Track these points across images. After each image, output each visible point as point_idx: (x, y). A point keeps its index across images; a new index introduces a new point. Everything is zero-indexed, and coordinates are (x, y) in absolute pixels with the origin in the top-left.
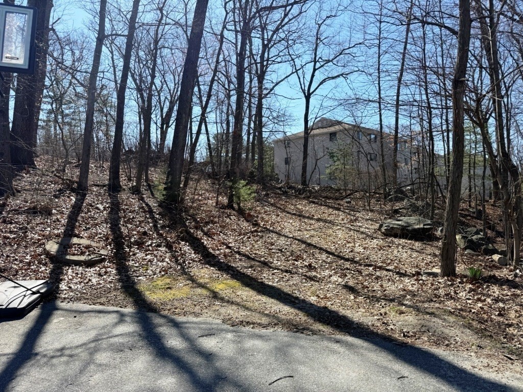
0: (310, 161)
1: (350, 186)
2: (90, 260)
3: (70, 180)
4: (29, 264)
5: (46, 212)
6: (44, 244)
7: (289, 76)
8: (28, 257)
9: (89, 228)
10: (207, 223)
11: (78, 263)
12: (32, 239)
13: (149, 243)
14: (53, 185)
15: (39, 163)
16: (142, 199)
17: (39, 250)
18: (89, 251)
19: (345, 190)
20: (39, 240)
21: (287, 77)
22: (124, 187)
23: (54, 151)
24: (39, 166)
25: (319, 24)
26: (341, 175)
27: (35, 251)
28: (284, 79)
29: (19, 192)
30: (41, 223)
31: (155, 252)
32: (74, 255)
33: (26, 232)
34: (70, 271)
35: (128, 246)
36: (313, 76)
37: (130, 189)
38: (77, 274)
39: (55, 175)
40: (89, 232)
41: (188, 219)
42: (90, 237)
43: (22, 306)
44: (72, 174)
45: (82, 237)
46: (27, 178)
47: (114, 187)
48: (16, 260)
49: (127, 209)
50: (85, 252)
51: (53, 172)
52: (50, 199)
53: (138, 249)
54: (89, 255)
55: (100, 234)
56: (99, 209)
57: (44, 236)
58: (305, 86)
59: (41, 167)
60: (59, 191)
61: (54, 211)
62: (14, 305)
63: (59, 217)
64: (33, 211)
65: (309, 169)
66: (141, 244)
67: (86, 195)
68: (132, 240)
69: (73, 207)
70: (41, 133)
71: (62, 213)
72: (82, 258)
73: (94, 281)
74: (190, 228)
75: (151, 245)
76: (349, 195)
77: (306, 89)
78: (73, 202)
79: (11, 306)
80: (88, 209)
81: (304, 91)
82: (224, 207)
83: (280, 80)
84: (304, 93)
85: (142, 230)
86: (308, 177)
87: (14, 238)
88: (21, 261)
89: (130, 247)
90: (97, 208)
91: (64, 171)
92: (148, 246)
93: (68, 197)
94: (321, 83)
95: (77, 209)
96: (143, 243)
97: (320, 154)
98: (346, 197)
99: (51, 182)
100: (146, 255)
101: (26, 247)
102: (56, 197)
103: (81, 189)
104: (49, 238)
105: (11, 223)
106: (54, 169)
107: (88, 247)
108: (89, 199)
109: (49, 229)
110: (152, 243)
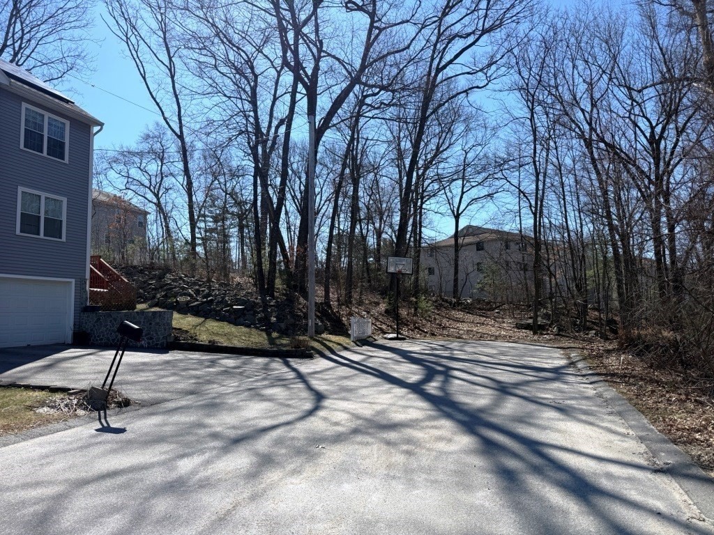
0: (461, 276)
1: (499, 299)
19: (495, 303)
26: (491, 290)
36: (461, 199)
65: (460, 283)
76: (499, 307)
77: (455, 210)
84: (454, 214)
86: (460, 289)
97: (470, 269)
98: (496, 308)
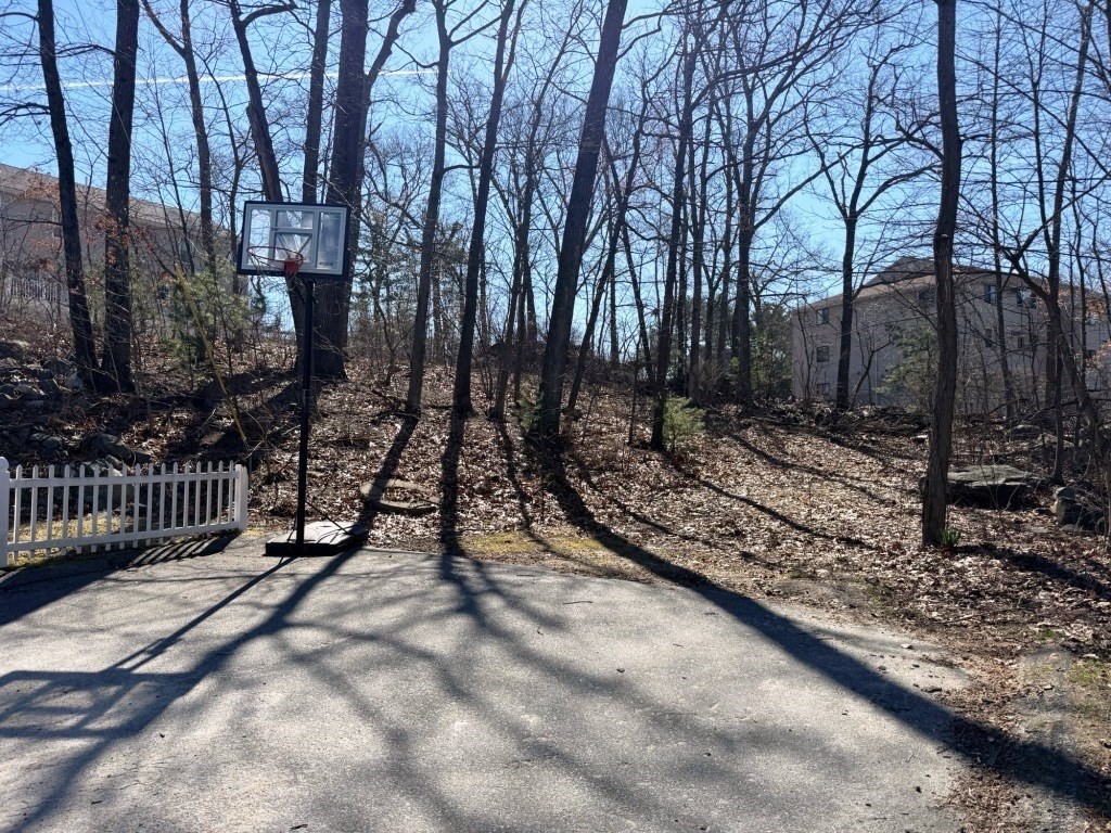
2: (415, 508)
3: (395, 399)
4: (340, 508)
5: (362, 444)
6: (358, 485)
7: (814, 177)
8: (339, 500)
9: (418, 469)
10: (601, 470)
11: (399, 511)
12: (342, 479)
13: (500, 492)
14: (371, 407)
15: (352, 372)
16: (503, 429)
17: (352, 493)
18: (416, 497)
20: (352, 481)
21: (809, 180)
22: (477, 410)
23: (374, 351)
24: (351, 376)
25: (874, 66)
27: (347, 494)
28: (803, 184)
29: (326, 416)
30: (355, 460)
31: (506, 506)
32: (395, 500)
33: (336, 470)
34: (389, 519)
35: (468, 494)
36: (862, 175)
37: (486, 413)
38: (398, 523)
39: (374, 392)
40: (418, 473)
41: (570, 462)
42: (419, 480)
43: (334, 542)
44: (400, 388)
45: (407, 480)
46: (335, 396)
47: (461, 409)
48: (325, 503)
49: (476, 444)
50: (410, 498)
51: (370, 386)
52: (367, 427)
53: (482, 499)
54: (415, 502)
55: (433, 476)
56: (434, 443)
57: (358, 475)
58: (844, 198)
59: (354, 378)
60: (378, 415)
61: (371, 444)
62: (326, 541)
63: (378, 452)
64: (344, 443)
66: (487, 492)
67: (417, 421)
68: (476, 487)
69: (397, 439)
70: (353, 315)
71: (382, 447)
72: (405, 505)
73: (418, 532)
74: (570, 476)
75: (502, 495)
77: (848, 203)
78: (398, 431)
79: (322, 542)
80: (419, 442)
81: (842, 209)
82: (644, 445)
83: (794, 186)
84: (844, 213)
85: (492, 474)
87: (321, 477)
88: (330, 505)
89: (471, 496)
90: (433, 442)
91: (388, 383)
92: (498, 496)
93: (392, 424)
94: (882, 189)
95: (401, 441)
96: (491, 492)
99: (369, 402)
100: (493, 508)
101: (336, 488)
102: (373, 422)
103: (410, 413)
104: (364, 478)
105: (317, 458)
106: (372, 382)
107: (414, 492)
108: (420, 428)
109: (364, 467)
110: (504, 492)
